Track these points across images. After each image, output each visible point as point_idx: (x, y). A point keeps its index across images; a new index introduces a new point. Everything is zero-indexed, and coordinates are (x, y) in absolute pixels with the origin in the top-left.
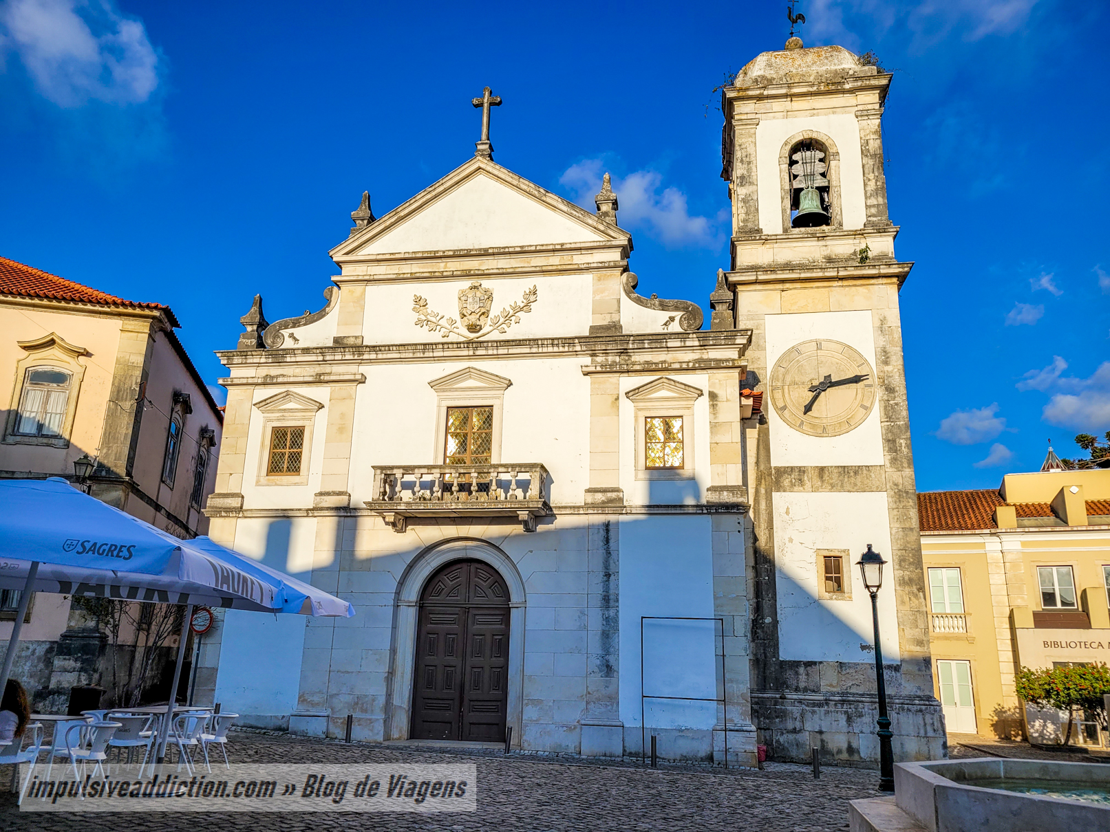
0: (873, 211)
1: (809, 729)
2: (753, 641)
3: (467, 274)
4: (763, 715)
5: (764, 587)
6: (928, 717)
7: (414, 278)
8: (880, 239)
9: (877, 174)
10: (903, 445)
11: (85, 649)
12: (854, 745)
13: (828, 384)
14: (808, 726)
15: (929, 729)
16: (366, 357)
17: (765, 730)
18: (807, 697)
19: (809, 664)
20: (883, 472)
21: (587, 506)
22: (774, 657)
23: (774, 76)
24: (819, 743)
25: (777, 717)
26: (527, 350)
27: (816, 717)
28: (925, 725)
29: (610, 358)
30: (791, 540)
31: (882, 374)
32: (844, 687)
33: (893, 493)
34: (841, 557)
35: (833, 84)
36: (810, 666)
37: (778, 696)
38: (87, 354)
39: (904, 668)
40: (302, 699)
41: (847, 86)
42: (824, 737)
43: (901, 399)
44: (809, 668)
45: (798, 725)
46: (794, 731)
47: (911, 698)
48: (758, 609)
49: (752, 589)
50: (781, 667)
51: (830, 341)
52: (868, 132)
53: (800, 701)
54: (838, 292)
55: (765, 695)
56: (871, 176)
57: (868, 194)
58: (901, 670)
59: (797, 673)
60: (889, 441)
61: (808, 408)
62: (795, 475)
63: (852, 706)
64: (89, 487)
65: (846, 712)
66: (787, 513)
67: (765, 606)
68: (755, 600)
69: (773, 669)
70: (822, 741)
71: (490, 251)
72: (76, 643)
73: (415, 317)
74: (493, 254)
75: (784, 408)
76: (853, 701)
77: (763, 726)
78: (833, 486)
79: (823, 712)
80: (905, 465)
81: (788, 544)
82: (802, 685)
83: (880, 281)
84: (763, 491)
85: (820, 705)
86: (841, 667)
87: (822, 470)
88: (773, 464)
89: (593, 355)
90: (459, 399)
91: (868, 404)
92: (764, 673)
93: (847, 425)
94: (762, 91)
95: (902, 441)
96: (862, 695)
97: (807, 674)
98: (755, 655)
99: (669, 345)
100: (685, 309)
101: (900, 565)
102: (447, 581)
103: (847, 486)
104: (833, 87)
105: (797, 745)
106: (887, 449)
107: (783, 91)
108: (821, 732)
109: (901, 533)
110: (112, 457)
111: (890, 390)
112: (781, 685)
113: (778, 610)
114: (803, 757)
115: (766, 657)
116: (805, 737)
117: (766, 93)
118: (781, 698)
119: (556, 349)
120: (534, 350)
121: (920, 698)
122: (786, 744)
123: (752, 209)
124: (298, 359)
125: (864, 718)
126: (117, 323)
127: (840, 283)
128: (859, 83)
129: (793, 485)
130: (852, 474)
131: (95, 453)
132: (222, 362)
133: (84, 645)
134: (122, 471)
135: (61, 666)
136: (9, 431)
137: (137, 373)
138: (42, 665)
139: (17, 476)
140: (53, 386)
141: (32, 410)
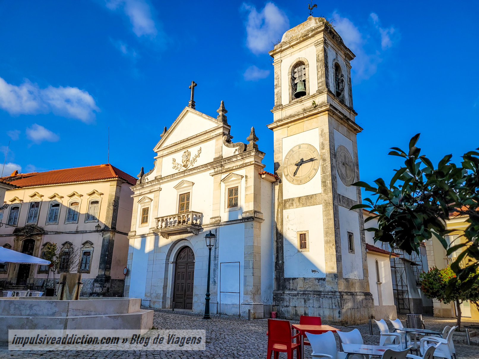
0: (320, 84)
1: (292, 305)
2: (276, 271)
3: (184, 148)
4: (277, 300)
5: (279, 249)
6: (333, 300)
7: (172, 153)
8: (322, 96)
9: (322, 68)
10: (329, 183)
11: (101, 281)
12: (307, 312)
13: (302, 162)
14: (291, 305)
15: (334, 305)
16: (160, 182)
17: (277, 306)
18: (291, 292)
19: (294, 279)
20: (321, 196)
21: (211, 224)
22: (282, 276)
23: (287, 40)
24: (295, 311)
25: (281, 301)
26: (197, 171)
27: (294, 300)
28: (332, 303)
29: (219, 169)
30: (289, 229)
31: (321, 154)
32: (305, 288)
33: (324, 204)
34: (305, 234)
35: (305, 36)
36: (294, 280)
37: (282, 292)
38: (103, 194)
39: (327, 279)
40: (146, 295)
41: (310, 35)
42: (297, 309)
43: (328, 164)
44: (293, 281)
45: (288, 304)
46: (287, 306)
47: (328, 292)
48: (277, 258)
49: (276, 250)
50: (284, 281)
51: (304, 144)
52: (319, 51)
53: (289, 294)
54: (307, 123)
55: (278, 292)
56: (320, 70)
57: (319, 78)
58: (326, 280)
59: (289, 283)
60: (323, 182)
61: (295, 174)
62: (291, 202)
63: (307, 296)
64: (103, 233)
65: (304, 298)
66: (288, 218)
67: (279, 256)
68: (276, 254)
69: (282, 282)
70: (296, 310)
71: (189, 138)
72: (99, 279)
73: (172, 165)
74: (190, 139)
75: (288, 175)
76: (307, 294)
77: (276, 304)
78: (303, 204)
79: (296, 299)
80: (329, 192)
81: (288, 231)
82: (291, 288)
83: (322, 114)
84: (280, 210)
85: (295, 296)
86: (304, 280)
87: (300, 198)
88: (284, 199)
89: (214, 169)
90: (182, 191)
91: (316, 168)
92: (279, 283)
93: (309, 178)
94: (281, 49)
95: (328, 181)
96: (311, 291)
97: (293, 283)
98: (276, 276)
99: (233, 160)
100: (240, 145)
101: (326, 235)
102: (182, 254)
103: (308, 204)
104: (305, 38)
105: (288, 312)
106: (322, 186)
107: (288, 46)
108: (295, 307)
109: (327, 221)
110: (108, 223)
111: (324, 160)
112: (284, 288)
113: (284, 258)
114: (289, 317)
115: (280, 277)
116: (290, 309)
117: (282, 49)
118: (283, 293)
119: (204, 169)
120: (198, 171)
121: (332, 292)
122: (284, 312)
123: (279, 97)
124: (147, 186)
125: (310, 301)
126: (109, 183)
127: (307, 119)
128: (314, 32)
129: (290, 206)
130: (310, 198)
131: (104, 223)
132: (132, 190)
133: (102, 279)
134: (110, 227)
135: (96, 286)
136: (86, 219)
137: (114, 197)
138: (92, 286)
139: (87, 232)
140: (95, 205)
141: (91, 213)
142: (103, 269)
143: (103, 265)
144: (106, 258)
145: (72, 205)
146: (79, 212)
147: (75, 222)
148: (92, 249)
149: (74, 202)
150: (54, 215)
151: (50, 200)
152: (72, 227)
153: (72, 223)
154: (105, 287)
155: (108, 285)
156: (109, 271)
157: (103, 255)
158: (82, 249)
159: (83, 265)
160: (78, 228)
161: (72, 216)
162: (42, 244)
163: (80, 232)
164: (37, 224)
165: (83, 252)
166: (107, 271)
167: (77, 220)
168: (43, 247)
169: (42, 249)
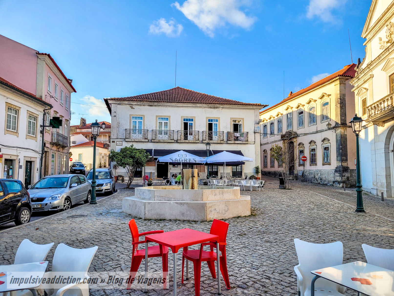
3: (386, 21)
7: (377, 32)
11: (340, 171)
16: (371, 68)
38: (330, 95)
40: (373, 184)
64: (335, 130)
72: (338, 169)
73: (379, 46)
74: (390, 8)
110: (338, 120)
124: (361, 76)
126: (334, 84)
131: (335, 120)
132: (352, 85)
133: (340, 170)
134: (340, 123)
135: (337, 175)
136: (322, 120)
137: (339, 96)
138: (334, 175)
139: (324, 130)
140: (327, 106)
141: (325, 113)
142: (340, 161)
143: (339, 158)
144: (341, 151)
145: (311, 110)
146: (316, 114)
147: (314, 124)
148: (329, 144)
149: (311, 107)
150: (301, 121)
151: (297, 109)
152: (313, 128)
153: (313, 125)
154: (344, 176)
155: (347, 174)
156: (346, 162)
157: (338, 149)
158: (323, 145)
159: (326, 159)
160: (318, 129)
161: (313, 119)
162: (297, 144)
163: (319, 131)
164: (293, 129)
165: (324, 148)
166: (344, 162)
167: (316, 122)
168: (298, 146)
169: (298, 148)
